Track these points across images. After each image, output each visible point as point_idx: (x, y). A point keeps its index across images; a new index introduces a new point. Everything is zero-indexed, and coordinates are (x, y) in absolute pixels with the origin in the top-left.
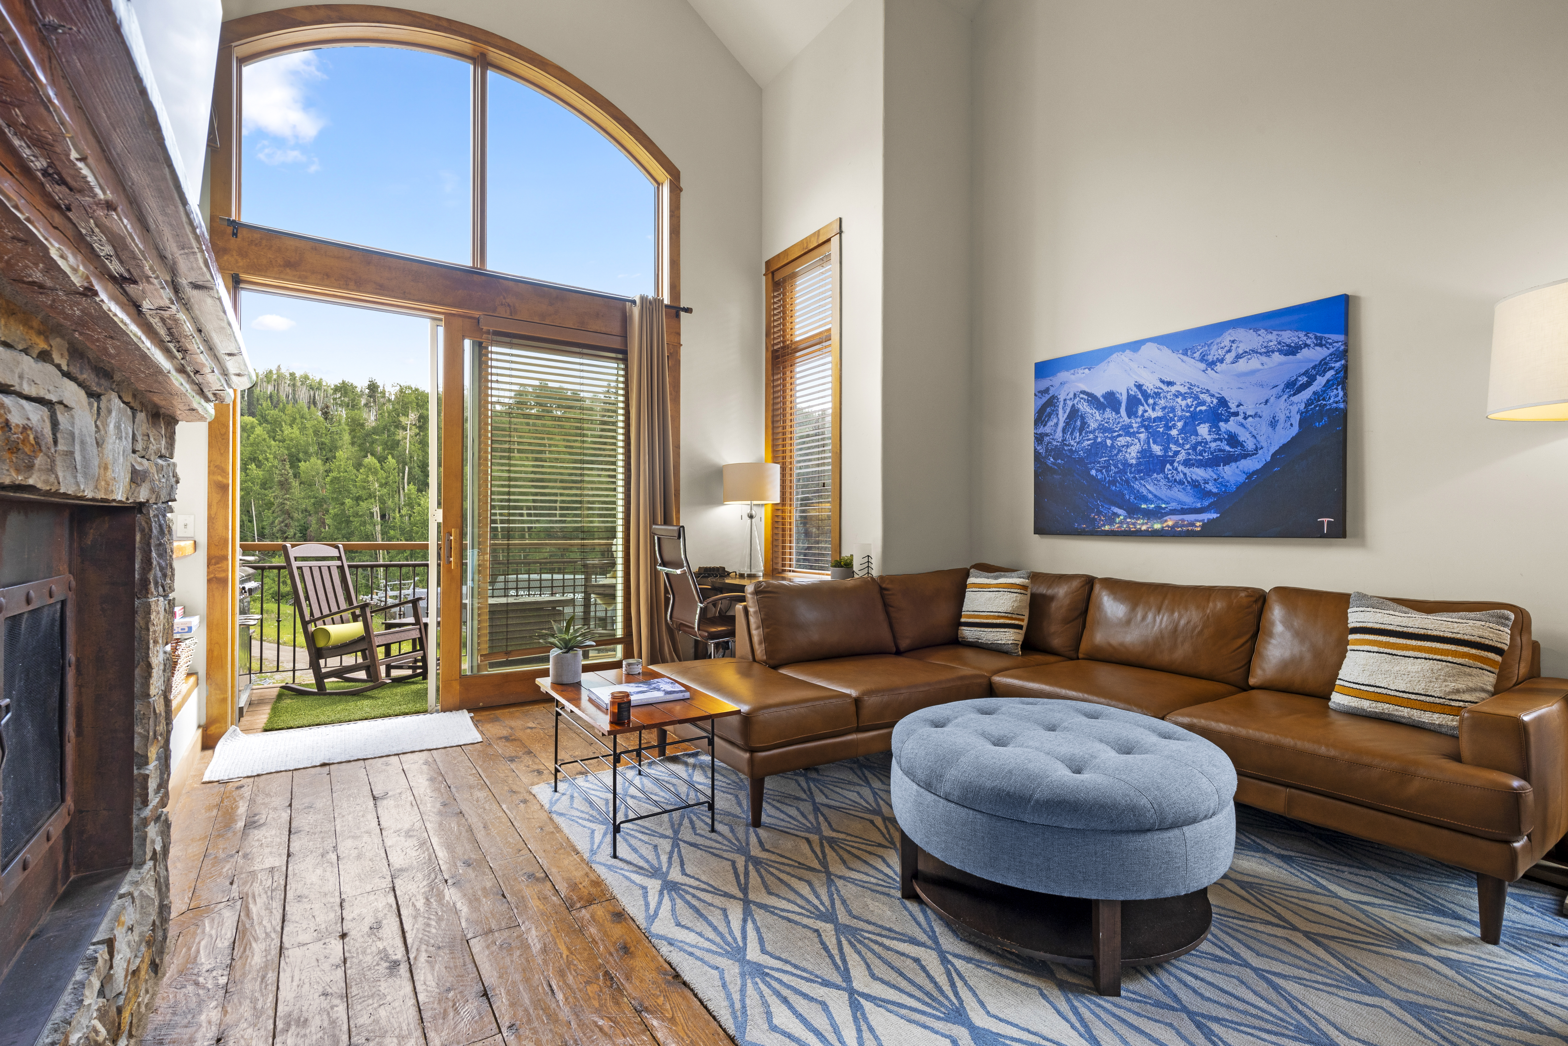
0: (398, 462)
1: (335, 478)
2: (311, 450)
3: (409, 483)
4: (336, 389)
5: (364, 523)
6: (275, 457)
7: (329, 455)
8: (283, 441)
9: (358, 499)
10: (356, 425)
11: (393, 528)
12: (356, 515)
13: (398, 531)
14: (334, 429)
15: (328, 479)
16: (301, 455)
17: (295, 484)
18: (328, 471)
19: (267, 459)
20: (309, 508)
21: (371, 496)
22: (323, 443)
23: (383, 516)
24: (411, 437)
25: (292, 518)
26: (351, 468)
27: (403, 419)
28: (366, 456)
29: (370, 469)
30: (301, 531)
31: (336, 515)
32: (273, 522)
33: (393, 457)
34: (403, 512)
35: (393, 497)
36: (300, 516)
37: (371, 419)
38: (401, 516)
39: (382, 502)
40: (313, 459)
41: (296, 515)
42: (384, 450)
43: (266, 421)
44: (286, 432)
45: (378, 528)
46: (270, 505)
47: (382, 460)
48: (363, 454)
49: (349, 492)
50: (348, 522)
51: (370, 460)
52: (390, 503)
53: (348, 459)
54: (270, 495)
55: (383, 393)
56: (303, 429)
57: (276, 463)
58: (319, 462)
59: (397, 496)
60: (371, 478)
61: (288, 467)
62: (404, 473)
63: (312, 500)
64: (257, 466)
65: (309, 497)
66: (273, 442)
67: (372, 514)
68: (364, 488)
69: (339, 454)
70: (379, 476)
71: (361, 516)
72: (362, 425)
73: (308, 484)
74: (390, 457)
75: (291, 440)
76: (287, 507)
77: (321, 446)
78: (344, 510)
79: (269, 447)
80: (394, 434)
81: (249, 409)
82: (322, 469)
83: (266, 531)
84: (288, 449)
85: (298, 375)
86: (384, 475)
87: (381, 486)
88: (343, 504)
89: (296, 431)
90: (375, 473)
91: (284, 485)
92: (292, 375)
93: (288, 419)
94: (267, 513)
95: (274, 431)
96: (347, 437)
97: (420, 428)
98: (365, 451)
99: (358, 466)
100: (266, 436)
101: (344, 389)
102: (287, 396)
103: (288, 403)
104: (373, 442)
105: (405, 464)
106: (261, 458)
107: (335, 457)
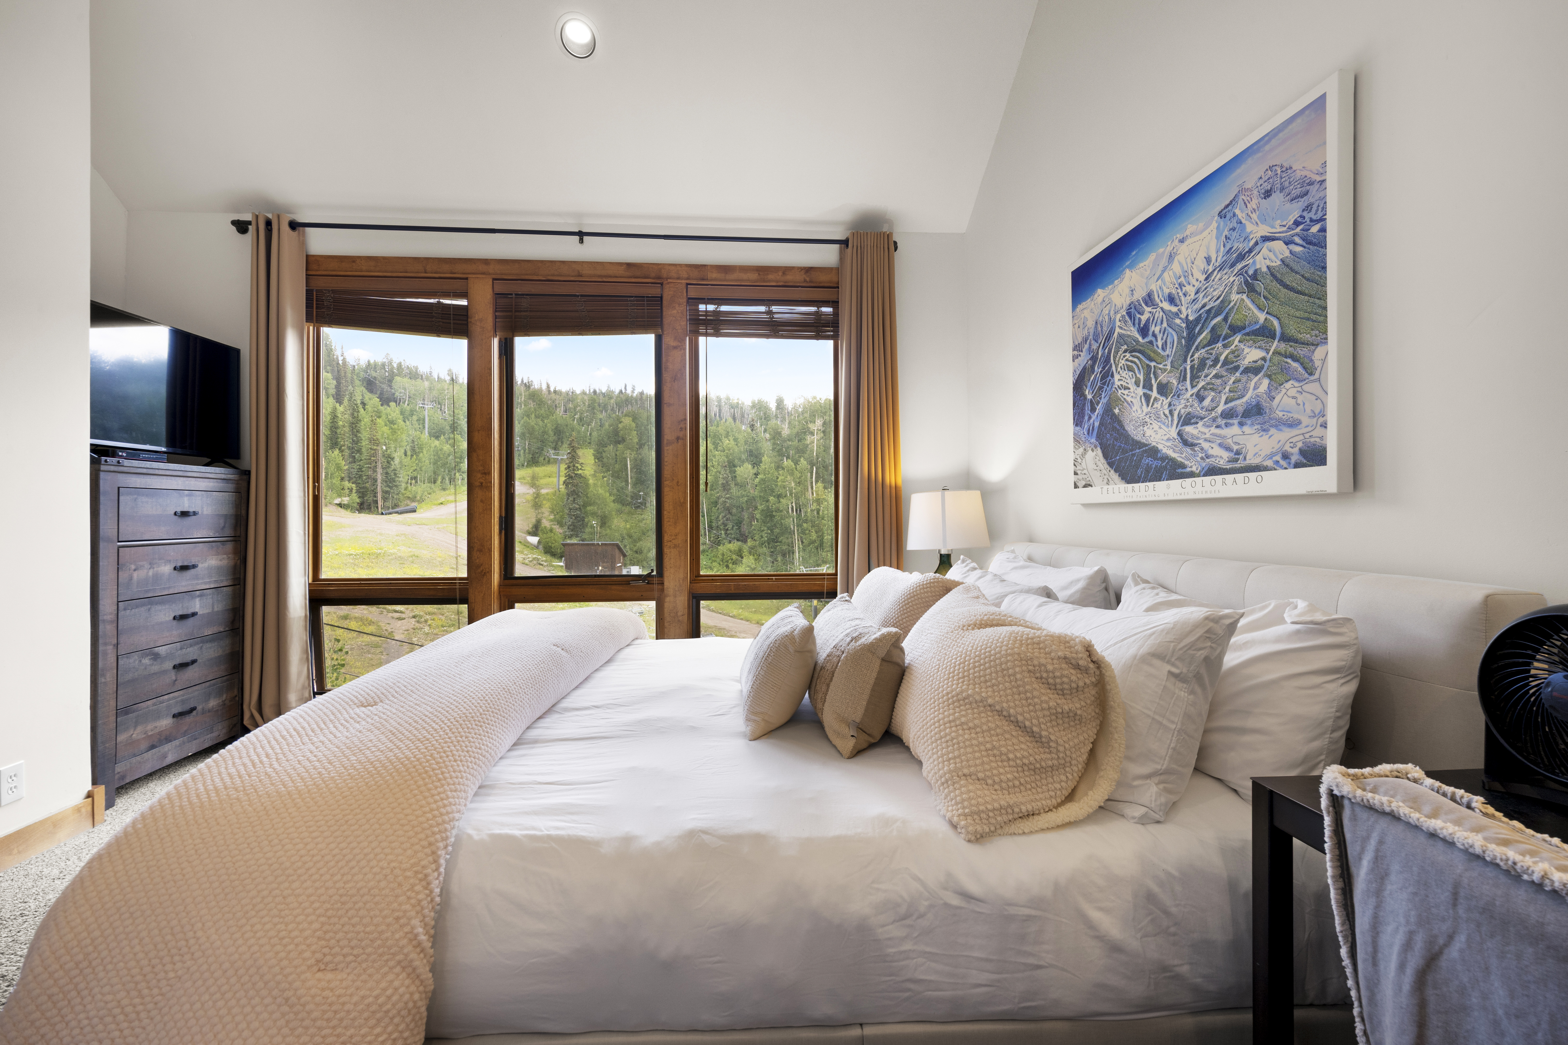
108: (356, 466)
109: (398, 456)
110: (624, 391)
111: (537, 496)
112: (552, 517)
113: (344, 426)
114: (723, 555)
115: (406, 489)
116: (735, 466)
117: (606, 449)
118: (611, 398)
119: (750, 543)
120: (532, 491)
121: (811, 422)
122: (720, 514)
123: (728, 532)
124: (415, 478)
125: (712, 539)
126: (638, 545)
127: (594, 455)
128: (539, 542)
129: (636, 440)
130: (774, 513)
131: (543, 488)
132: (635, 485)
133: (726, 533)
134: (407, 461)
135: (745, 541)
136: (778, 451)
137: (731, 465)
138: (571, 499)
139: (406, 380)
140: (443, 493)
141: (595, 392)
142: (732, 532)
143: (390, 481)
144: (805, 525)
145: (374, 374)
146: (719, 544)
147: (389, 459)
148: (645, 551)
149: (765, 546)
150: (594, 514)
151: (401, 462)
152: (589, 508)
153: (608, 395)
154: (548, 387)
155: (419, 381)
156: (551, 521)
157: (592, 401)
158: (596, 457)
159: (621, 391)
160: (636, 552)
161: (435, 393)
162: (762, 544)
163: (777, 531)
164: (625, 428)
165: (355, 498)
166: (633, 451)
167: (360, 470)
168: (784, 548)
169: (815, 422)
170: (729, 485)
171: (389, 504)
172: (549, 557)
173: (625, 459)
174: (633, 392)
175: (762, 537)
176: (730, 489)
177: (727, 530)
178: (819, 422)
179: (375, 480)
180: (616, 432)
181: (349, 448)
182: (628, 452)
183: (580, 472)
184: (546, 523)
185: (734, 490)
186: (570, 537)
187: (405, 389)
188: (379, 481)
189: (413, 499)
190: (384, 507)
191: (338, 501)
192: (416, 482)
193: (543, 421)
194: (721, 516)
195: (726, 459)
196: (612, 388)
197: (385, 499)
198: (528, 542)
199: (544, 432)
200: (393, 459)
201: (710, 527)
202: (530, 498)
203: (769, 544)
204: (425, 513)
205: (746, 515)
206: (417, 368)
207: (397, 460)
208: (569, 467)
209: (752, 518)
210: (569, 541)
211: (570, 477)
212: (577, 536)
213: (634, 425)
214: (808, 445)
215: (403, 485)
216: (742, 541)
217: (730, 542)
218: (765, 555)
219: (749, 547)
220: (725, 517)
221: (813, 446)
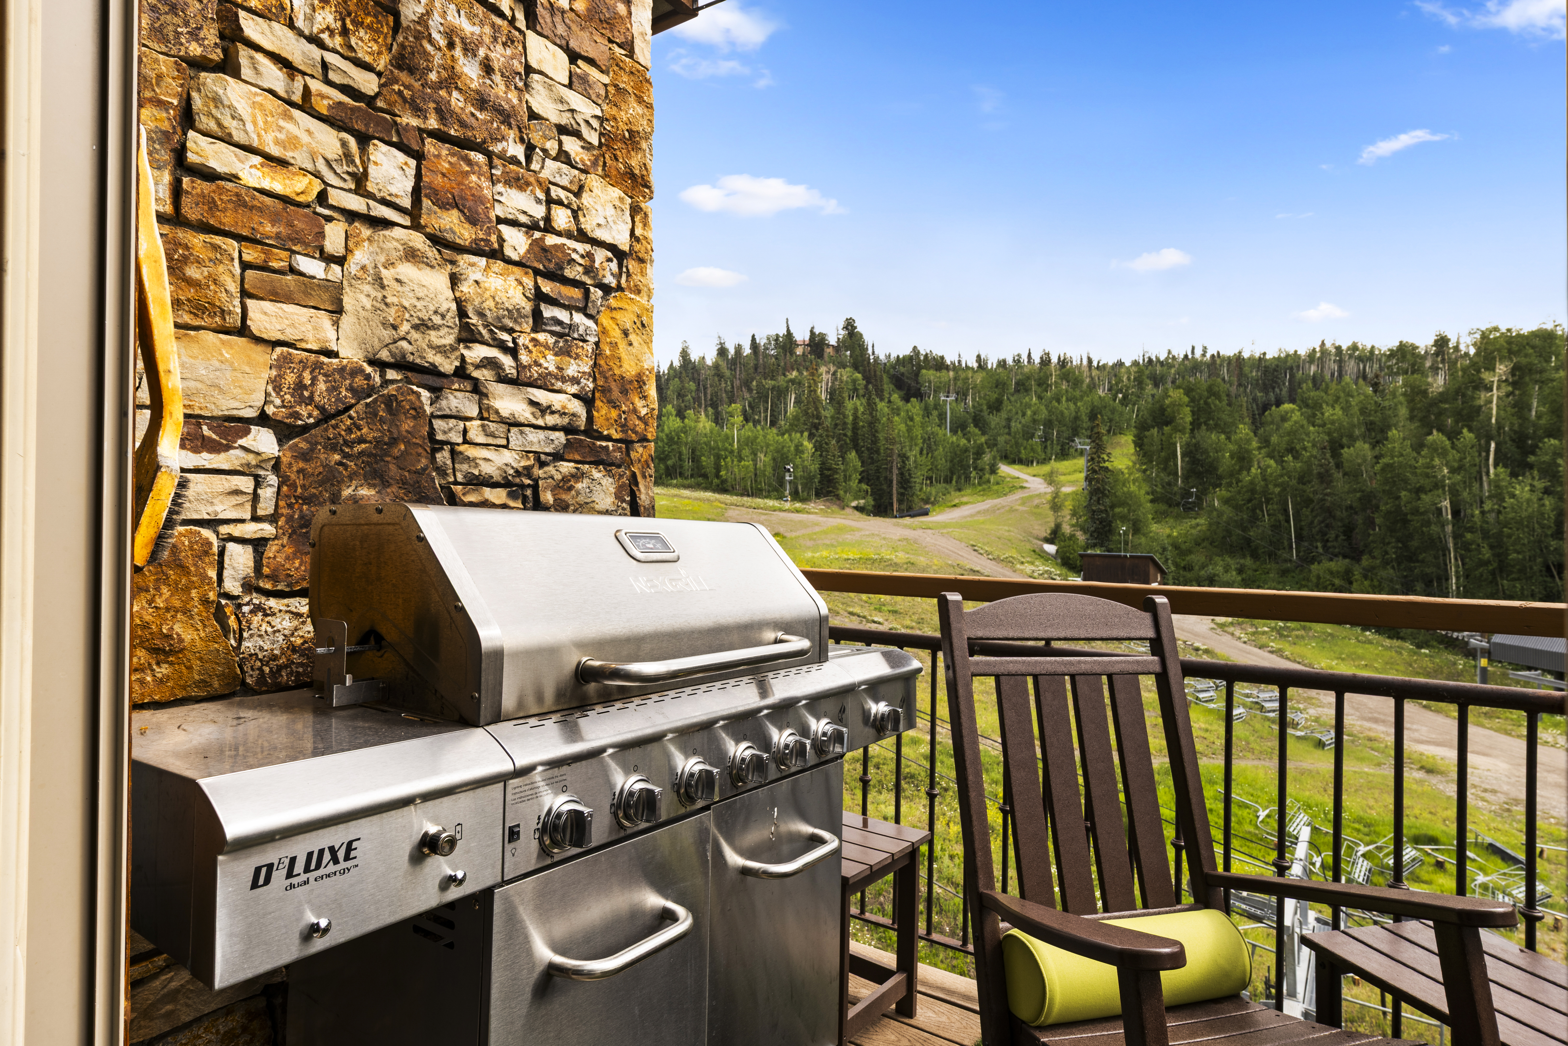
0: (1478, 437)
1: (1387, 465)
2: (1357, 432)
3: (1496, 465)
4: (1393, 354)
5: (1428, 523)
6: (1314, 446)
7: (1379, 437)
8: (1323, 425)
9: (1419, 491)
10: (1416, 393)
11: (1471, 530)
12: (1416, 511)
13: (1479, 534)
14: (1387, 404)
15: (1378, 467)
16: (1345, 440)
17: (1338, 475)
18: (1377, 458)
19: (1305, 449)
20: (1354, 505)
21: (1438, 485)
22: (1372, 423)
23: (1456, 513)
24: (1499, 398)
25: (1334, 517)
26: (1409, 450)
27: (1486, 376)
28: (1430, 433)
29: (1436, 450)
30: (1345, 533)
31: (1389, 512)
32: (1312, 522)
33: (1470, 430)
34: (1488, 506)
35: (1470, 487)
36: (1345, 514)
37: (1438, 383)
38: (1483, 513)
39: (1454, 493)
40: (1359, 444)
41: (1338, 513)
42: (1457, 422)
43: (1307, 406)
44: (1327, 414)
45: (1449, 528)
46: (1308, 502)
47: (1453, 435)
48: (1425, 430)
49: (1406, 481)
50: (1405, 522)
51: (1436, 436)
52: (1465, 494)
53: (1404, 439)
54: (1309, 489)
55: (1457, 348)
56: (1346, 409)
57: (1315, 452)
58: (1367, 446)
59: (1476, 486)
60: (1437, 462)
61: (1328, 455)
62: (1488, 452)
63: (1358, 495)
64: (1294, 458)
65: (1355, 491)
66: (1311, 428)
67: (1439, 511)
68: (1427, 476)
69: (1393, 433)
70: (1450, 457)
71: (1422, 514)
72: (1425, 393)
73: (1354, 475)
74: (1465, 431)
75: (1333, 422)
76: (1328, 504)
77: (1370, 427)
78: (1399, 506)
79: (1308, 434)
80: (1473, 398)
81: (1290, 396)
82: (1369, 455)
83: (1305, 533)
84: (1329, 434)
85: (1344, 347)
86: (1457, 456)
87: (1453, 471)
88: (1398, 498)
89: (1338, 411)
90: (1444, 454)
91: (1325, 478)
92: (1338, 349)
93: (1330, 399)
94: (1306, 511)
95: (1314, 415)
96: (1403, 411)
97: (1514, 384)
98: (1428, 427)
99: (1418, 447)
100: (1305, 422)
101: (1404, 352)
102: (1332, 375)
103: (1332, 380)
104: (1440, 414)
105: (1489, 439)
106: (1298, 447)
107: (1387, 439)
108: (873, 467)
109: (913, 454)
110: (1190, 356)
111: (1056, 495)
112: (1074, 521)
113: (863, 427)
114: (1318, 577)
115: (921, 490)
116: (1342, 447)
117: (1147, 433)
118: (1171, 366)
119: (1365, 561)
120: (1050, 489)
121: (1487, 369)
122: (1315, 517)
123: (1329, 544)
124: (931, 478)
125: (1301, 554)
126: (1188, 558)
127: (1134, 442)
128: (1057, 551)
129: (1189, 419)
130: (1409, 517)
131: (1063, 486)
132: (1186, 478)
133: (1324, 547)
134: (922, 460)
135: (1357, 559)
136: (1421, 420)
137: (1335, 447)
138: (1094, 498)
139: (931, 372)
140: (958, 493)
141: (1150, 360)
142: (1335, 544)
143: (905, 483)
144: (1469, 536)
145: (902, 369)
146: (1312, 561)
147: (904, 457)
148: (1197, 568)
149: (1393, 567)
150: (1124, 519)
151: (915, 461)
152: (1117, 510)
153: (1168, 363)
154: (1090, 361)
155: (944, 372)
156: (1073, 526)
157: (1140, 372)
158: (1136, 444)
159: (1186, 356)
160: (1184, 568)
161: (960, 383)
162: (1388, 564)
163: (1415, 543)
164: (1173, 404)
165: (870, 501)
166: (1184, 434)
167: (877, 471)
168: (1428, 570)
169: (1494, 370)
170: (1331, 475)
171: (904, 507)
172: (1064, 571)
173: (1175, 445)
174: (1204, 355)
175: (1386, 553)
176: (1331, 481)
177: (1327, 541)
178: (1502, 369)
179: (891, 481)
180: (1162, 410)
181: (868, 449)
182: (1178, 435)
183: (1107, 464)
184: (1067, 529)
185: (1340, 483)
186: (1094, 546)
187: (930, 382)
188: (895, 482)
189: (927, 501)
190: (899, 510)
191: (854, 504)
192: (931, 482)
193: (1075, 404)
194: (1316, 521)
195: (1327, 438)
196: (1175, 353)
197: (900, 502)
198: (1045, 552)
199: (1077, 418)
200: (908, 458)
201: (1299, 538)
202: (1049, 497)
203: (1399, 564)
204: (939, 517)
205: (1359, 519)
206: (942, 358)
207: (912, 459)
208: (1092, 459)
209: (1371, 523)
210: (1089, 552)
211: (1094, 471)
212: (1102, 546)
213: (1186, 399)
214: (1480, 407)
215: (918, 487)
216: (1353, 558)
217: (1331, 560)
218: (1391, 581)
219: (1364, 569)
220: (1323, 522)
221: (1491, 409)
